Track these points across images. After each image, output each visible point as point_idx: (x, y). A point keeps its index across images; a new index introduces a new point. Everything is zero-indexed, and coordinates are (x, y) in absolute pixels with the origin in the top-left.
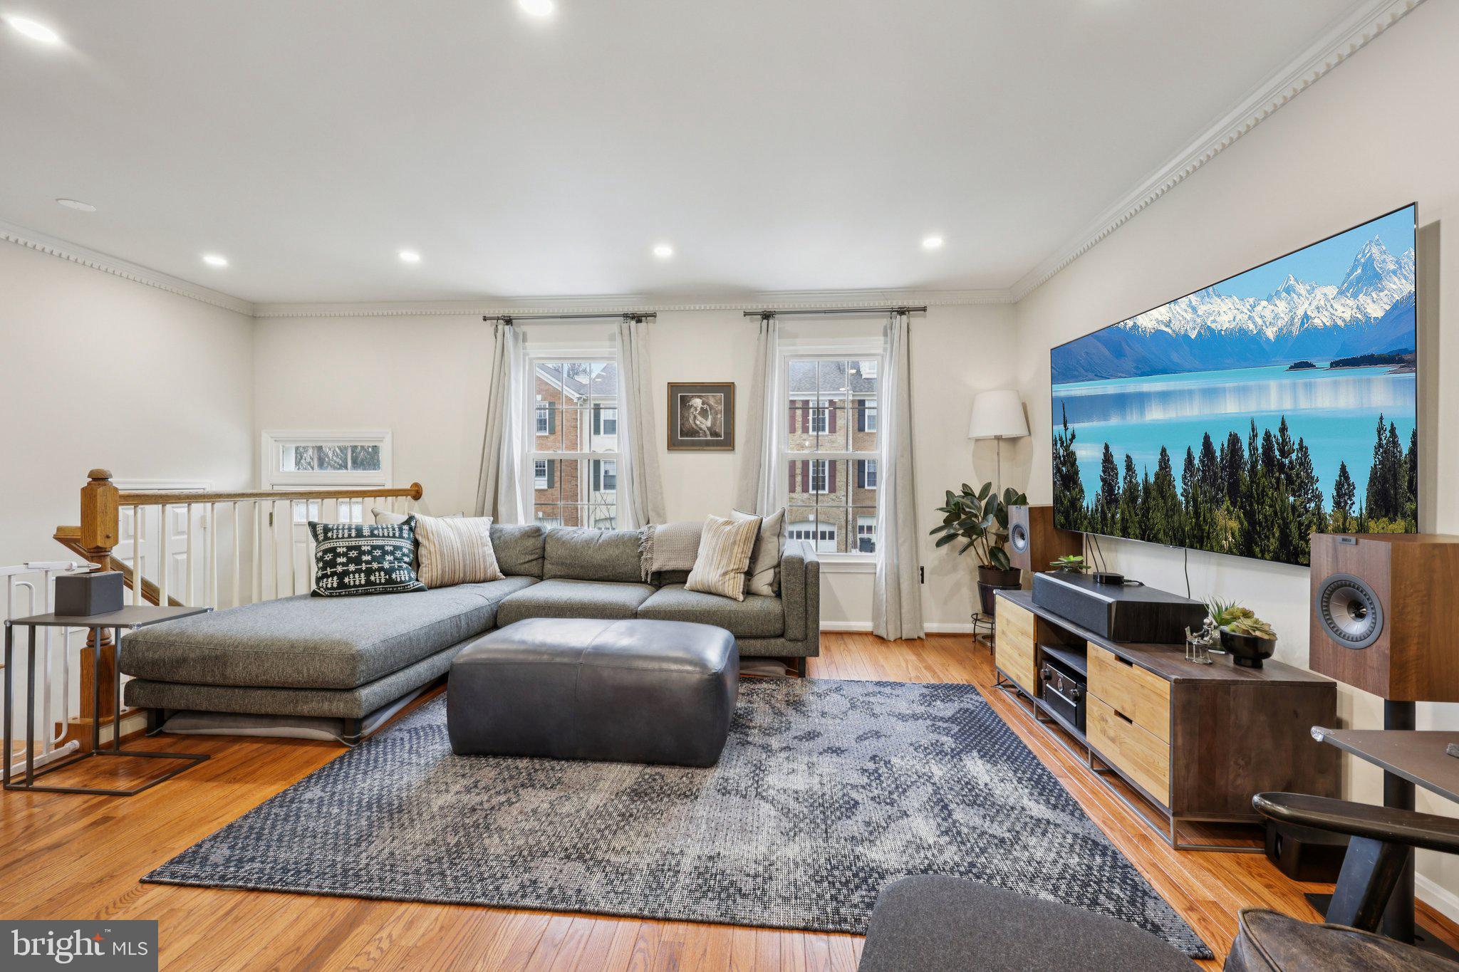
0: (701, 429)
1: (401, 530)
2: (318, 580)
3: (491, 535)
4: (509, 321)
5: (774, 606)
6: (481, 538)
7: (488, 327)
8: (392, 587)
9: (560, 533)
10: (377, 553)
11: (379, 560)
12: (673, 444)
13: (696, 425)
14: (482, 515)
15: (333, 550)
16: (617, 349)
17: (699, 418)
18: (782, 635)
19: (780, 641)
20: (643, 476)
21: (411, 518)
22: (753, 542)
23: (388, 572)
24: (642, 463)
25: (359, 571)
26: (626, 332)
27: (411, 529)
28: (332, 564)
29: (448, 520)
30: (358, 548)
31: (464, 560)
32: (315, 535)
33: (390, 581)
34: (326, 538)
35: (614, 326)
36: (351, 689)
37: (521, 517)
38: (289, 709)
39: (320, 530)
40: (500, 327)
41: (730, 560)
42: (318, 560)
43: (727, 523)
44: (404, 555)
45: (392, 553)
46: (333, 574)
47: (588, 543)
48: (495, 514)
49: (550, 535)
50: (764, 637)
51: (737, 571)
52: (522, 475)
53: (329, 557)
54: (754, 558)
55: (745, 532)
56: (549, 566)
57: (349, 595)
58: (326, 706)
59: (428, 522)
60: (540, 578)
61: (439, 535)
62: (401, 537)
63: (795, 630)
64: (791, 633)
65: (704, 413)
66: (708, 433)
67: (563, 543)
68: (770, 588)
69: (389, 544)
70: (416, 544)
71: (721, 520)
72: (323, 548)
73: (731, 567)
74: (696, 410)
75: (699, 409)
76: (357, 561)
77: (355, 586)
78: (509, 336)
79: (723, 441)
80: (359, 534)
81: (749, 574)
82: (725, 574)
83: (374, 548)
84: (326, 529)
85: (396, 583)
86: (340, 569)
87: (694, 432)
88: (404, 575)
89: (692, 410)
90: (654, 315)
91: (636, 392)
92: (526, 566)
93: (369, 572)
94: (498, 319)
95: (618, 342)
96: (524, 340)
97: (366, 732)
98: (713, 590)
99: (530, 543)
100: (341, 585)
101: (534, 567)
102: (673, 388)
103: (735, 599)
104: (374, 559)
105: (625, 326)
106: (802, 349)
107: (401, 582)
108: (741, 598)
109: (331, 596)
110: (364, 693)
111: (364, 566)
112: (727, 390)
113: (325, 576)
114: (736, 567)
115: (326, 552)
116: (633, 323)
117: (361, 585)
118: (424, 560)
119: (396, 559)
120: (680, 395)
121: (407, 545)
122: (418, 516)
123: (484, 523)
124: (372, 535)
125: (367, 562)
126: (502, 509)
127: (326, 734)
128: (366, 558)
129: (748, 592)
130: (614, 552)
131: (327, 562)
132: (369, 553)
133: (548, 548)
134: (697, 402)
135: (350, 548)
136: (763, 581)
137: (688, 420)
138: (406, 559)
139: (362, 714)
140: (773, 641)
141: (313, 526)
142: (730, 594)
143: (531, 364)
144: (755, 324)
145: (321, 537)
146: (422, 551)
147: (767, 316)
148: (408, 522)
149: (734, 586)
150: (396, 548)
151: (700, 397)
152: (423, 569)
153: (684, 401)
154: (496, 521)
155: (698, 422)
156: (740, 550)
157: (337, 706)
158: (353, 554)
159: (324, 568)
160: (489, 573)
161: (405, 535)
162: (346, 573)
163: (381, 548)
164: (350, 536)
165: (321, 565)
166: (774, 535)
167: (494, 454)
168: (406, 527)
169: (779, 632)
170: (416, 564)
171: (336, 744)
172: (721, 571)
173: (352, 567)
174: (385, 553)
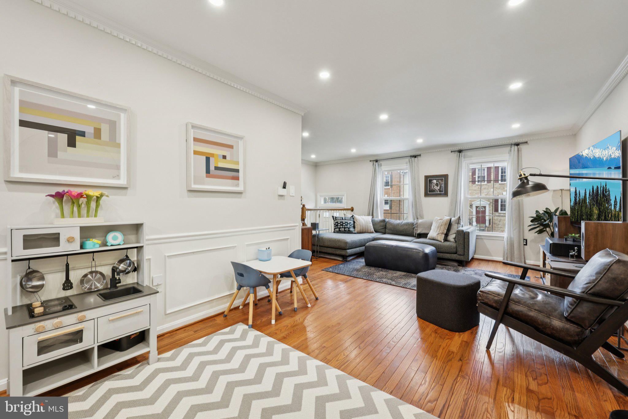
0: (436, 190)
1: (351, 218)
2: (335, 229)
3: (372, 221)
4: (377, 161)
5: (454, 245)
6: (369, 222)
7: (371, 163)
8: (349, 232)
9: (391, 221)
10: (346, 224)
11: (347, 225)
12: (426, 195)
13: (434, 188)
14: (369, 216)
15: (337, 222)
16: (408, 166)
17: (435, 186)
18: (456, 253)
19: (455, 255)
20: (416, 205)
21: (353, 216)
22: (448, 225)
23: (349, 228)
24: (416, 201)
25: (343, 227)
26: (411, 161)
27: (353, 219)
28: (337, 225)
29: (361, 216)
30: (342, 222)
31: (365, 227)
32: (334, 219)
33: (349, 230)
34: (336, 220)
35: (407, 160)
36: (346, 249)
37: (380, 217)
38: (334, 252)
39: (334, 218)
40: (374, 163)
41: (440, 230)
42: (334, 224)
43: (440, 219)
44: (352, 225)
45: (349, 224)
46: (338, 228)
47: (398, 224)
48: (373, 215)
49: (388, 222)
50: (450, 253)
51: (442, 233)
52: (380, 204)
53: (337, 224)
54: (449, 230)
55: (445, 222)
56: (387, 230)
57: (341, 233)
58: (341, 252)
59: (356, 216)
60: (385, 233)
61: (359, 220)
62: (351, 220)
63: (460, 251)
64: (458, 253)
65: (437, 185)
66: (438, 191)
67: (391, 224)
68: (454, 240)
69: (349, 222)
70: (354, 222)
71: (439, 218)
72: (336, 222)
73: (440, 232)
74: (434, 184)
75: (435, 183)
76: (342, 225)
77: (342, 231)
78: (377, 165)
79: (444, 193)
80: (342, 219)
81: (447, 235)
82: (438, 234)
83: (346, 222)
84: (336, 218)
85: (350, 231)
86: (339, 227)
87: (433, 191)
88: (352, 229)
89: (433, 184)
90: (420, 155)
91: (414, 180)
92: (381, 230)
93: (345, 228)
94: (374, 161)
95: (408, 164)
96: (381, 166)
97: (348, 260)
98: (435, 239)
99: (382, 224)
100: (339, 230)
101: (383, 231)
102: (426, 177)
103: (441, 242)
104: (346, 225)
105: (411, 159)
106: (474, 161)
107: (351, 231)
108: (443, 241)
109: (337, 233)
110: (348, 251)
111: (344, 227)
112: (446, 177)
113: (336, 228)
114: (442, 232)
115: (336, 223)
116: (413, 159)
117: (343, 231)
118: (356, 226)
119: (350, 225)
120: (428, 179)
121: (352, 222)
122: (354, 215)
123: (370, 218)
124: (345, 219)
125: (344, 226)
126: (374, 214)
127: (340, 259)
128: (344, 225)
129: (446, 240)
130: (405, 227)
131: (336, 225)
132: (345, 223)
133: (387, 225)
134: (435, 181)
135: (341, 222)
136: (451, 237)
137: (431, 187)
138: (352, 226)
139: (348, 255)
140: (453, 255)
141: (333, 217)
142: (439, 240)
143: (383, 172)
144: (456, 155)
145: (335, 219)
146: (356, 224)
147: (460, 151)
148: (352, 217)
149: (441, 238)
150: (350, 223)
151: (435, 180)
152: (356, 229)
153: (430, 181)
154: (373, 218)
155: (435, 188)
156: (443, 227)
157: (343, 253)
158: (341, 223)
159: (336, 226)
160: (371, 231)
161: (352, 220)
162: (340, 228)
163: (347, 222)
164: (341, 219)
165: (335, 226)
166: (456, 223)
167: (372, 200)
168: (352, 218)
169: (455, 252)
170: (354, 227)
171: (342, 261)
172: (437, 233)
173: (341, 227)
174: (348, 224)
